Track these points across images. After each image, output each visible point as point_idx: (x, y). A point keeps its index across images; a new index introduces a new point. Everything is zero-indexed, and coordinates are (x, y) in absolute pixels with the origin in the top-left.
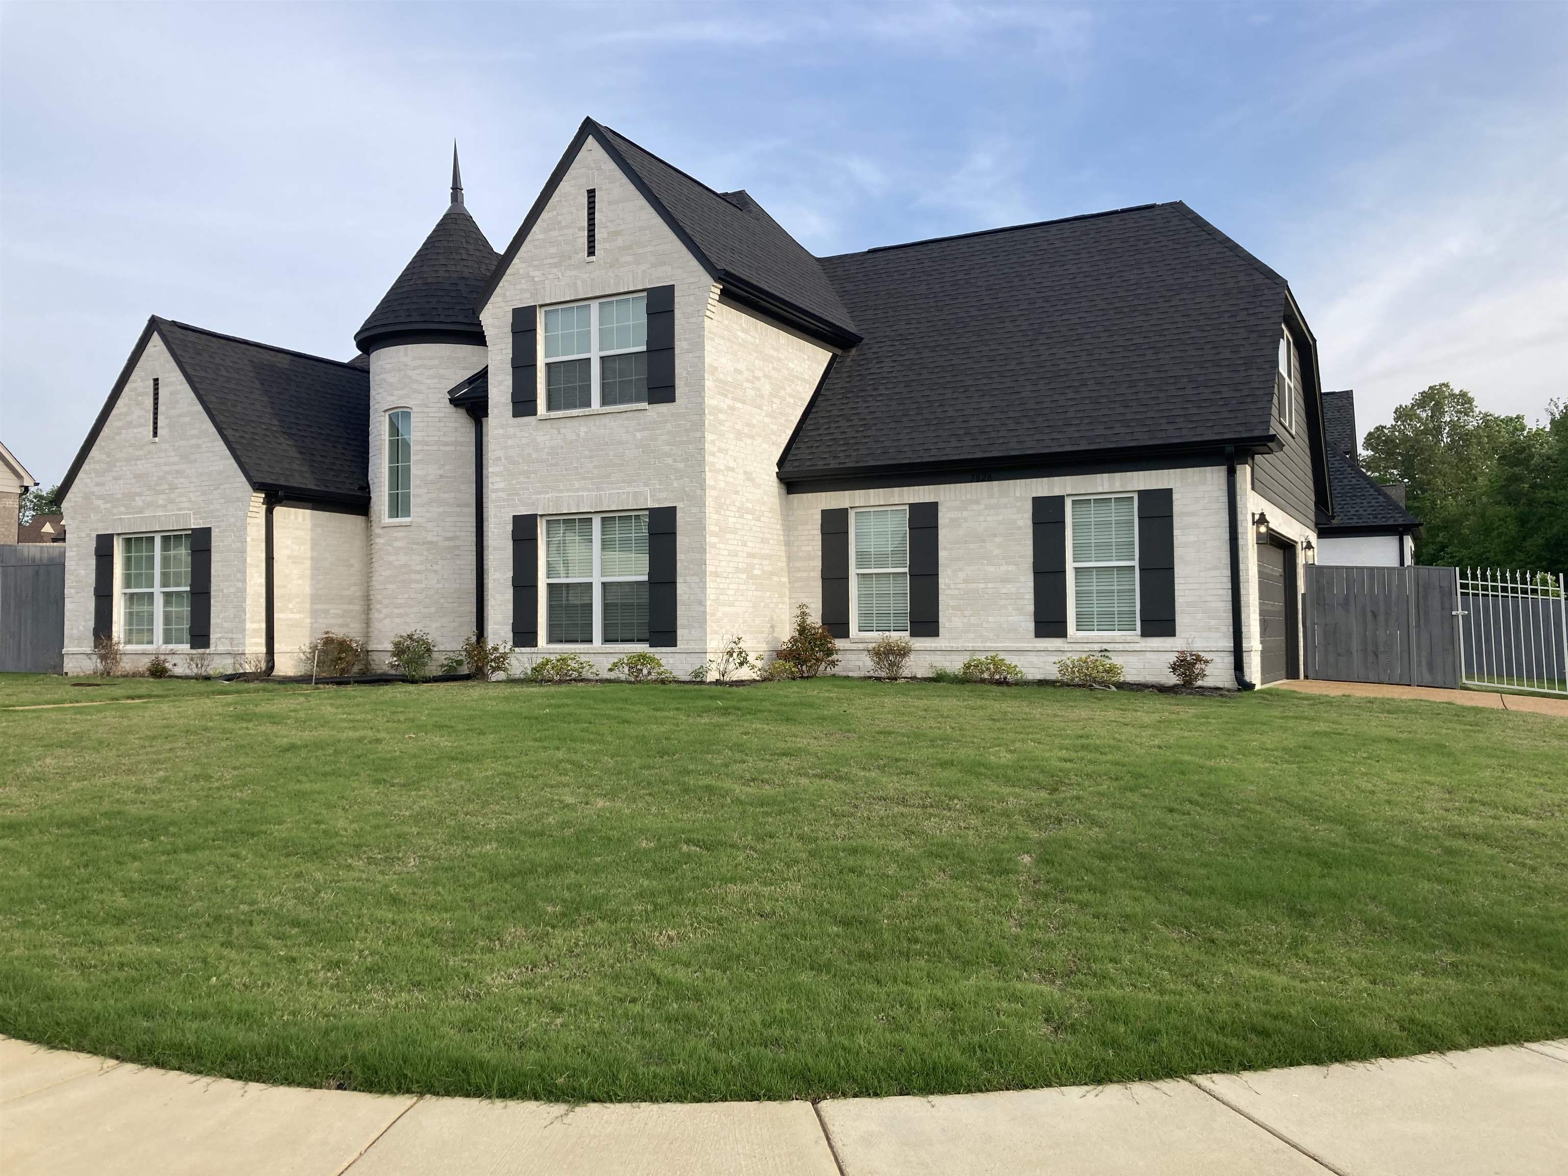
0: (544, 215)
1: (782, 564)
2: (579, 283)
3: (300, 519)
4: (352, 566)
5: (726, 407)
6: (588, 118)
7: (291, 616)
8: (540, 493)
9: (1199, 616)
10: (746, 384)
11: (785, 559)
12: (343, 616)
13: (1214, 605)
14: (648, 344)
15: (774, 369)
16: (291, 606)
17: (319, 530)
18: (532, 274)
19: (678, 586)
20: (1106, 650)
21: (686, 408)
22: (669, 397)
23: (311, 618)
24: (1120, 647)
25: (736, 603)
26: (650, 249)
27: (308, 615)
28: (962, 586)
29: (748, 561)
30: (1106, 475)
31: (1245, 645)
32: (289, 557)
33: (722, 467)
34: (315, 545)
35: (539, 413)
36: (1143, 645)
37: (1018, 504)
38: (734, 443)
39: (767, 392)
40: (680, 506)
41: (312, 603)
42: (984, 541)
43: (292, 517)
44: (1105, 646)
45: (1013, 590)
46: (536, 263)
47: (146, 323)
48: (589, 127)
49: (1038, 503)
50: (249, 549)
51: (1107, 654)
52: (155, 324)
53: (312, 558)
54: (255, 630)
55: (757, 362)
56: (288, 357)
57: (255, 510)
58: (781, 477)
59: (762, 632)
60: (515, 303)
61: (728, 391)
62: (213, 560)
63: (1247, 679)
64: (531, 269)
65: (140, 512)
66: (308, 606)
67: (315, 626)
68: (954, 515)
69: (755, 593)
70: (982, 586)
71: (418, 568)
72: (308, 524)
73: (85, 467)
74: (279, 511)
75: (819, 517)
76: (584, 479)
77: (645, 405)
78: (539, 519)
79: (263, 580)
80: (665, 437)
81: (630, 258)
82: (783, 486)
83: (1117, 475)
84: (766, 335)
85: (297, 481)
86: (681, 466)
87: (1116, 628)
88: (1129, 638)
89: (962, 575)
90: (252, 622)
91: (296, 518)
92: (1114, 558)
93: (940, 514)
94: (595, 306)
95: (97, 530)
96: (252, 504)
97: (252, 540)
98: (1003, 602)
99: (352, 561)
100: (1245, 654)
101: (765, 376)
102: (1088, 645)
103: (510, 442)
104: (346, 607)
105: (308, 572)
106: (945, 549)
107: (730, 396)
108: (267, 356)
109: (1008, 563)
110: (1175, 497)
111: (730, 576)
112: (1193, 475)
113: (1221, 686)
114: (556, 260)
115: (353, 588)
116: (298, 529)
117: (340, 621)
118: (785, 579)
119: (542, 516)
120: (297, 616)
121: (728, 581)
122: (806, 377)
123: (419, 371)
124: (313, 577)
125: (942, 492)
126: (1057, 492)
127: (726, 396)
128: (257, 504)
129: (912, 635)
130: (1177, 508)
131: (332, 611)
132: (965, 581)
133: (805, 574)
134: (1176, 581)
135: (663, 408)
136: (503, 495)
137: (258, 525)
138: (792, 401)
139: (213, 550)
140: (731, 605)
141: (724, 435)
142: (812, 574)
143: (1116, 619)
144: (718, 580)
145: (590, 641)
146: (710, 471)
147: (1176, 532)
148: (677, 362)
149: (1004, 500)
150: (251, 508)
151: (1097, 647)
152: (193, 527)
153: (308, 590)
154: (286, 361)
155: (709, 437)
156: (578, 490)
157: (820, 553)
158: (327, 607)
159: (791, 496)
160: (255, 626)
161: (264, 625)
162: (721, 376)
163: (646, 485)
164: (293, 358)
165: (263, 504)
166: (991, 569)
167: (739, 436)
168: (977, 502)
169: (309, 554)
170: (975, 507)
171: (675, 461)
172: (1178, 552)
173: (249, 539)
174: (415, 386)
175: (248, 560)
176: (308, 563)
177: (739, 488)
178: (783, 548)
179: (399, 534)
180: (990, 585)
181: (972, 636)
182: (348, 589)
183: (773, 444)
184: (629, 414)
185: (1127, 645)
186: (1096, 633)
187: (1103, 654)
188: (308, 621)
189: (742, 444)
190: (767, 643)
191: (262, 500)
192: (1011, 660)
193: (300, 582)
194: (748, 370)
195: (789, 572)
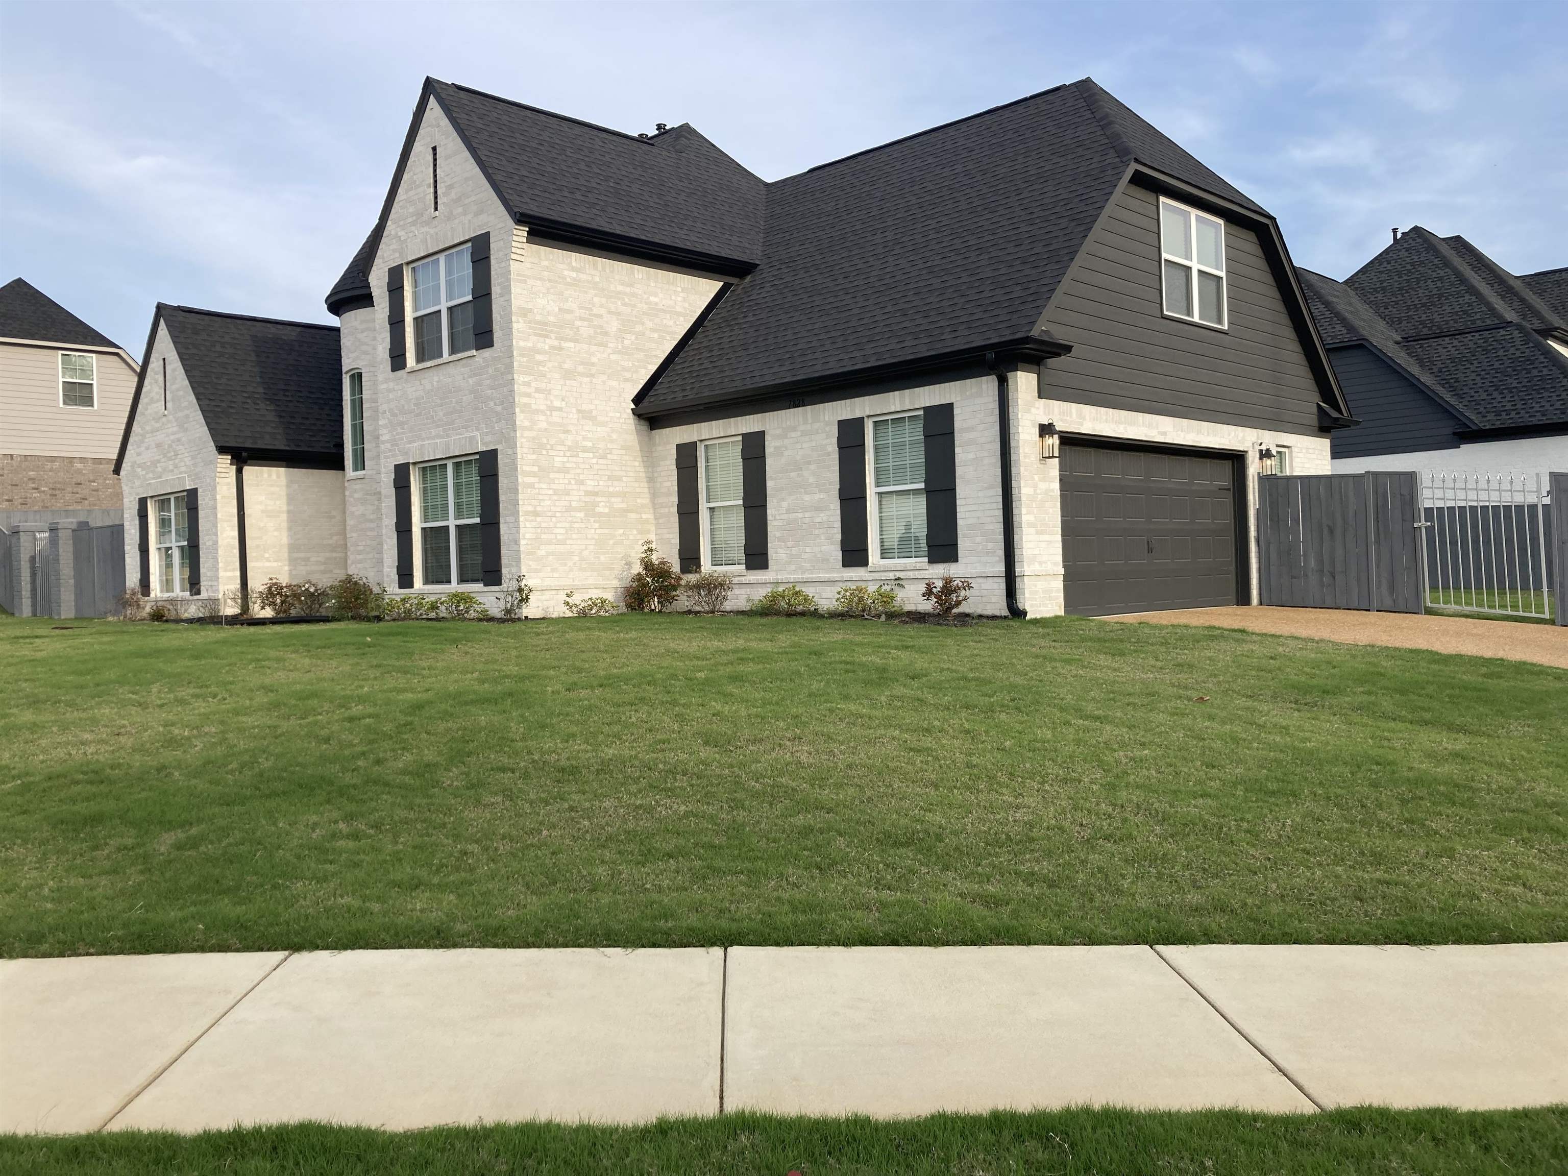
0: (406, 177)
1: (645, 500)
2: (428, 237)
3: (274, 477)
4: (334, 517)
5: (547, 347)
6: (428, 77)
7: (268, 564)
8: (410, 442)
9: (978, 539)
10: (578, 323)
11: (648, 496)
12: (325, 563)
13: (991, 527)
14: (474, 291)
15: (624, 304)
16: (267, 555)
17: (296, 486)
18: (400, 234)
19: (502, 526)
20: (899, 579)
21: (501, 351)
22: (490, 344)
23: (289, 565)
24: (911, 574)
25: (568, 542)
26: (473, 198)
27: (287, 563)
28: (785, 517)
29: (587, 499)
30: (897, 393)
31: (1018, 570)
32: (263, 511)
33: (543, 407)
34: (290, 499)
35: (408, 366)
36: (931, 571)
37: (827, 429)
38: (562, 382)
39: (614, 329)
40: (499, 447)
41: (289, 552)
42: (801, 469)
43: (266, 475)
44: (898, 575)
45: (825, 519)
46: (401, 223)
47: (154, 310)
48: (430, 86)
49: (844, 426)
50: (219, 506)
51: (900, 582)
52: (162, 310)
53: (289, 512)
54: (229, 578)
55: (596, 299)
56: (299, 329)
57: (223, 470)
58: (638, 414)
59: (612, 569)
60: (389, 263)
61: (551, 332)
62: (200, 516)
63: (1021, 607)
64: (399, 229)
65: (160, 477)
66: (286, 555)
67: (294, 572)
68: (777, 443)
69: (599, 531)
70: (800, 515)
71: (371, 517)
72: (283, 481)
73: (131, 440)
74: (248, 470)
75: (674, 451)
76: (438, 426)
77: (474, 352)
78: (411, 467)
79: (235, 533)
80: (488, 382)
81: (460, 210)
82: (642, 422)
83: (907, 392)
84: (612, 272)
85: (263, 444)
86: (499, 408)
87: (913, 554)
88: (918, 565)
89: (785, 504)
90: (226, 571)
91: (270, 475)
92: (908, 481)
93: (766, 443)
94: (442, 258)
95: (138, 494)
96: (219, 465)
97: (223, 497)
98: (817, 532)
99: (334, 513)
100: (1018, 579)
101: (610, 312)
102: (886, 574)
103: (391, 396)
104: (328, 555)
105: (285, 525)
106: (772, 480)
107: (553, 336)
108: (272, 329)
109: (820, 491)
110: (956, 411)
111: (558, 514)
112: (971, 385)
113: (998, 614)
114: (414, 218)
115: (335, 538)
116: (272, 486)
117: (322, 568)
118: (648, 516)
119: (414, 464)
120: (275, 564)
121: (554, 519)
122: (679, 309)
123: (365, 334)
124: (290, 529)
125: (767, 420)
126: (858, 415)
127: (546, 336)
128: (224, 466)
129: (747, 568)
130: (958, 424)
131: (313, 559)
132: (788, 511)
133: (666, 510)
134: (958, 502)
135: (487, 353)
136: (388, 445)
137: (228, 484)
138: (656, 335)
139: (200, 508)
140: (562, 542)
141: (545, 376)
142: (672, 509)
143: (913, 546)
144: (539, 519)
145: (449, 582)
146: (522, 412)
147: (957, 450)
148: (494, 307)
149: (816, 426)
150: (219, 470)
151: (891, 575)
152: (188, 488)
153: (285, 540)
154: (293, 333)
155: (519, 378)
156: (433, 438)
157: (676, 488)
158: (309, 555)
159: (654, 432)
160: (229, 574)
161: (238, 573)
162: (538, 318)
163: (478, 430)
164: (302, 329)
165: (231, 464)
166: (807, 498)
167: (568, 375)
168: (794, 429)
169: (285, 508)
170: (793, 434)
171: (495, 404)
172: (959, 471)
173: (218, 497)
174: (364, 348)
175: (219, 516)
176: (284, 517)
177: (571, 428)
178: (646, 485)
179: (358, 487)
180: (807, 515)
181: (793, 567)
182: (331, 538)
183: (626, 380)
184: (464, 361)
185: (917, 573)
186: (897, 561)
187: (897, 582)
188: (287, 568)
189: (574, 383)
190: (620, 580)
191: (229, 461)
192: (809, 591)
193: (276, 533)
194: (581, 308)
195: (655, 509)
